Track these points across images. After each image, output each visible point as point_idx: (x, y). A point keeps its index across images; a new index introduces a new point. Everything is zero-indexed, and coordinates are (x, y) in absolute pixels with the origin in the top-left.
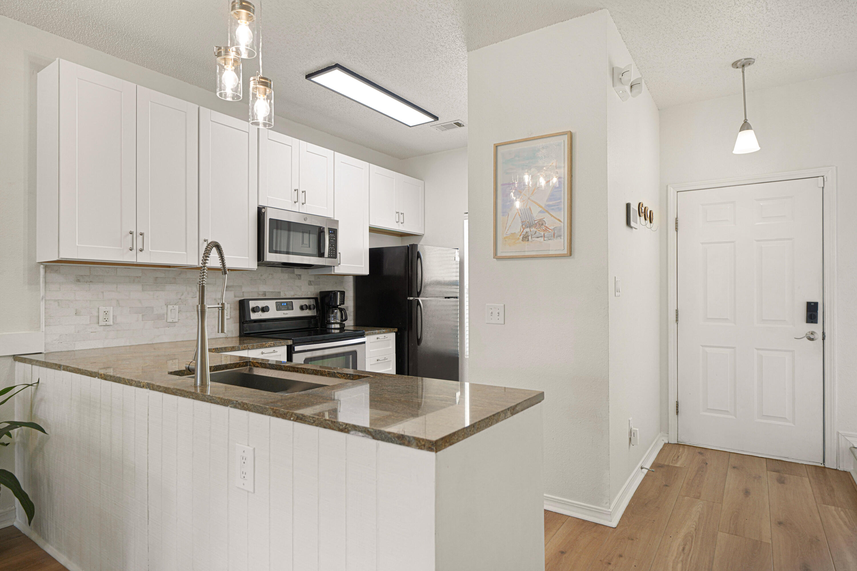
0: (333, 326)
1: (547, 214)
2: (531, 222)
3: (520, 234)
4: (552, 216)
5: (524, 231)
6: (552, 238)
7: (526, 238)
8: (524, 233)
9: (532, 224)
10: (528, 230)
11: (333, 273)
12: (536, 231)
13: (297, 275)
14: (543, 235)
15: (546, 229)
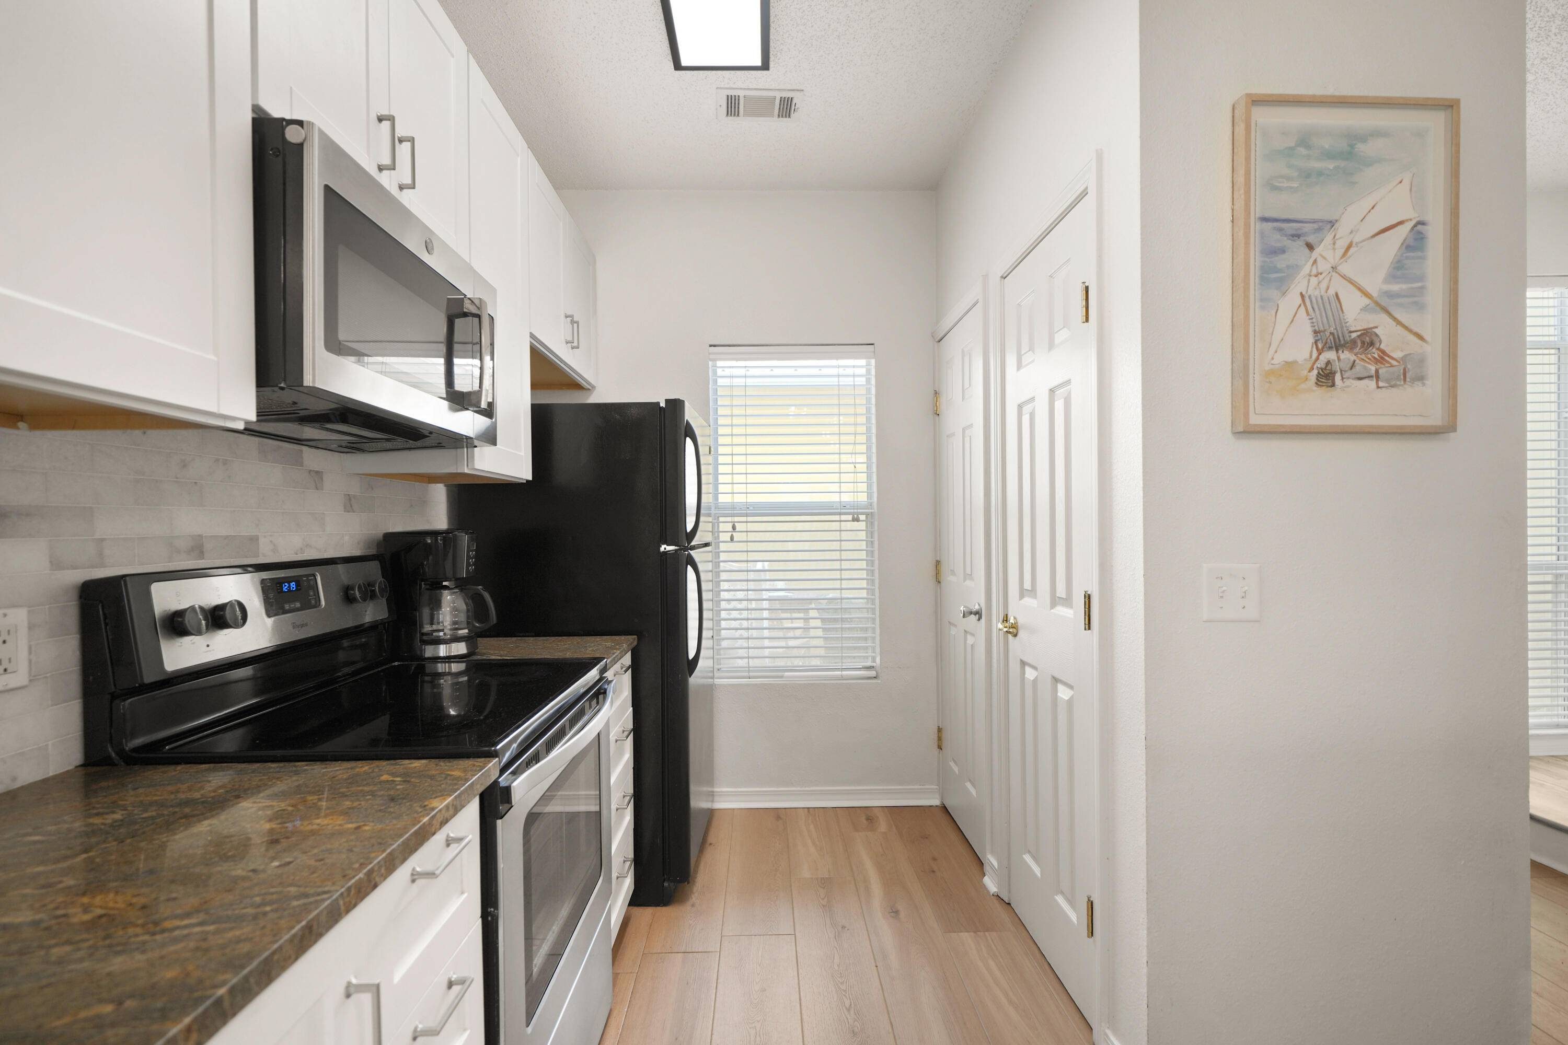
0: (443, 651)
1: (1384, 316)
2: (1340, 335)
3: (1309, 366)
4: (1399, 323)
5: (1321, 357)
6: (1398, 383)
7: (1326, 377)
8: (1321, 363)
9: (1341, 339)
10: (1330, 355)
11: (466, 471)
12: (1354, 361)
13: (310, 471)
14: (1373, 372)
15: (1383, 357)
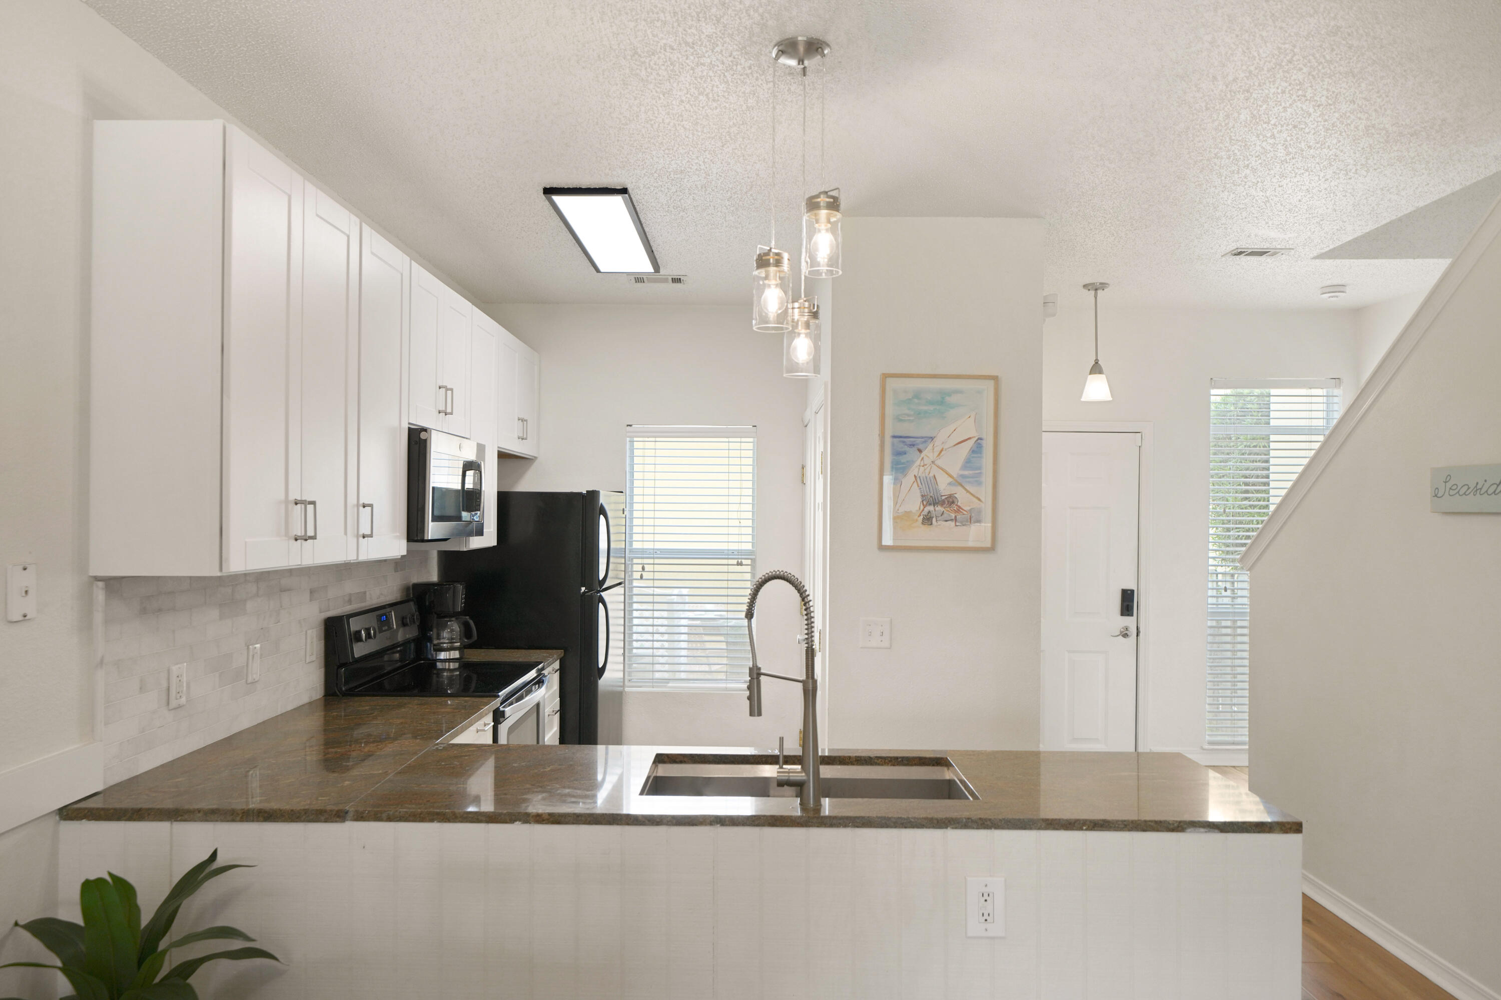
0: (446, 656)
1: (960, 488)
3: (918, 514)
4: (968, 491)
5: (925, 509)
6: (967, 523)
7: (928, 520)
8: (925, 512)
9: (937, 499)
10: (931, 508)
12: (943, 512)
14: (953, 517)
15: (959, 510)
